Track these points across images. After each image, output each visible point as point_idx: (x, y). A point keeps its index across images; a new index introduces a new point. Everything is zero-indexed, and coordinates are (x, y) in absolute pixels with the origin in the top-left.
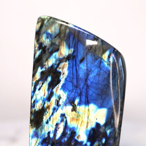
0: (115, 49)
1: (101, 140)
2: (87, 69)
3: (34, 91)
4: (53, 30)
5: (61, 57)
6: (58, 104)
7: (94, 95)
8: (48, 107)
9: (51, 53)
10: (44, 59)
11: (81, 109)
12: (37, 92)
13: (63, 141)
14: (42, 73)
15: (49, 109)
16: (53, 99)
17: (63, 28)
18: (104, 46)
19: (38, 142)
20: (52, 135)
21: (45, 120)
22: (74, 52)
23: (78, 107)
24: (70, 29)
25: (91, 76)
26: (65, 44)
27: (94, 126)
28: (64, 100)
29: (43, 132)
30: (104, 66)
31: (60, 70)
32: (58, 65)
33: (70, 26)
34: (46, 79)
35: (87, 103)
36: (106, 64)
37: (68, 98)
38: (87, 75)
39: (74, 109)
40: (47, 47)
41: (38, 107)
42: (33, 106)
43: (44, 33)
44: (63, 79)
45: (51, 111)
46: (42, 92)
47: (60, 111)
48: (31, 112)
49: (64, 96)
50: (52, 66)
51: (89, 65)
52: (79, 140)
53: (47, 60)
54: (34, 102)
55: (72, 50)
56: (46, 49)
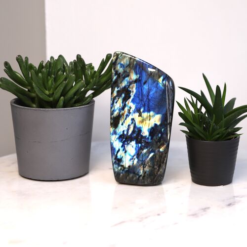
0: (167, 75)
1: (158, 135)
2: (148, 89)
3: (113, 104)
4: (125, 61)
5: (131, 81)
6: (129, 112)
7: (153, 105)
8: (123, 114)
9: (124, 78)
10: (119, 82)
11: (145, 115)
12: (115, 104)
13: (133, 136)
14: (118, 92)
15: (123, 115)
16: (126, 109)
17: (132, 60)
18: (160, 73)
19: (116, 137)
20: (125, 133)
21: (121, 123)
22: (140, 77)
23: (143, 114)
24: (137, 61)
25: (151, 93)
26: (133, 72)
27: (153, 126)
28: (134, 109)
29: (119, 131)
30: (160, 86)
31: (131, 89)
32: (129, 86)
33: (137, 59)
34: (121, 96)
35: (149, 111)
36: (161, 85)
37: (136, 108)
38: (149, 92)
39: (140, 115)
40: (121, 74)
41: (116, 113)
42: (112, 113)
43: (119, 64)
44: (132, 95)
45: (125, 117)
46: (119, 104)
47: (131, 117)
48: (111, 118)
49: (133, 107)
50: (125, 87)
51: (150, 86)
52: (144, 135)
53: (121, 83)
54: (113, 111)
55: (139, 76)
56: (121, 75)
